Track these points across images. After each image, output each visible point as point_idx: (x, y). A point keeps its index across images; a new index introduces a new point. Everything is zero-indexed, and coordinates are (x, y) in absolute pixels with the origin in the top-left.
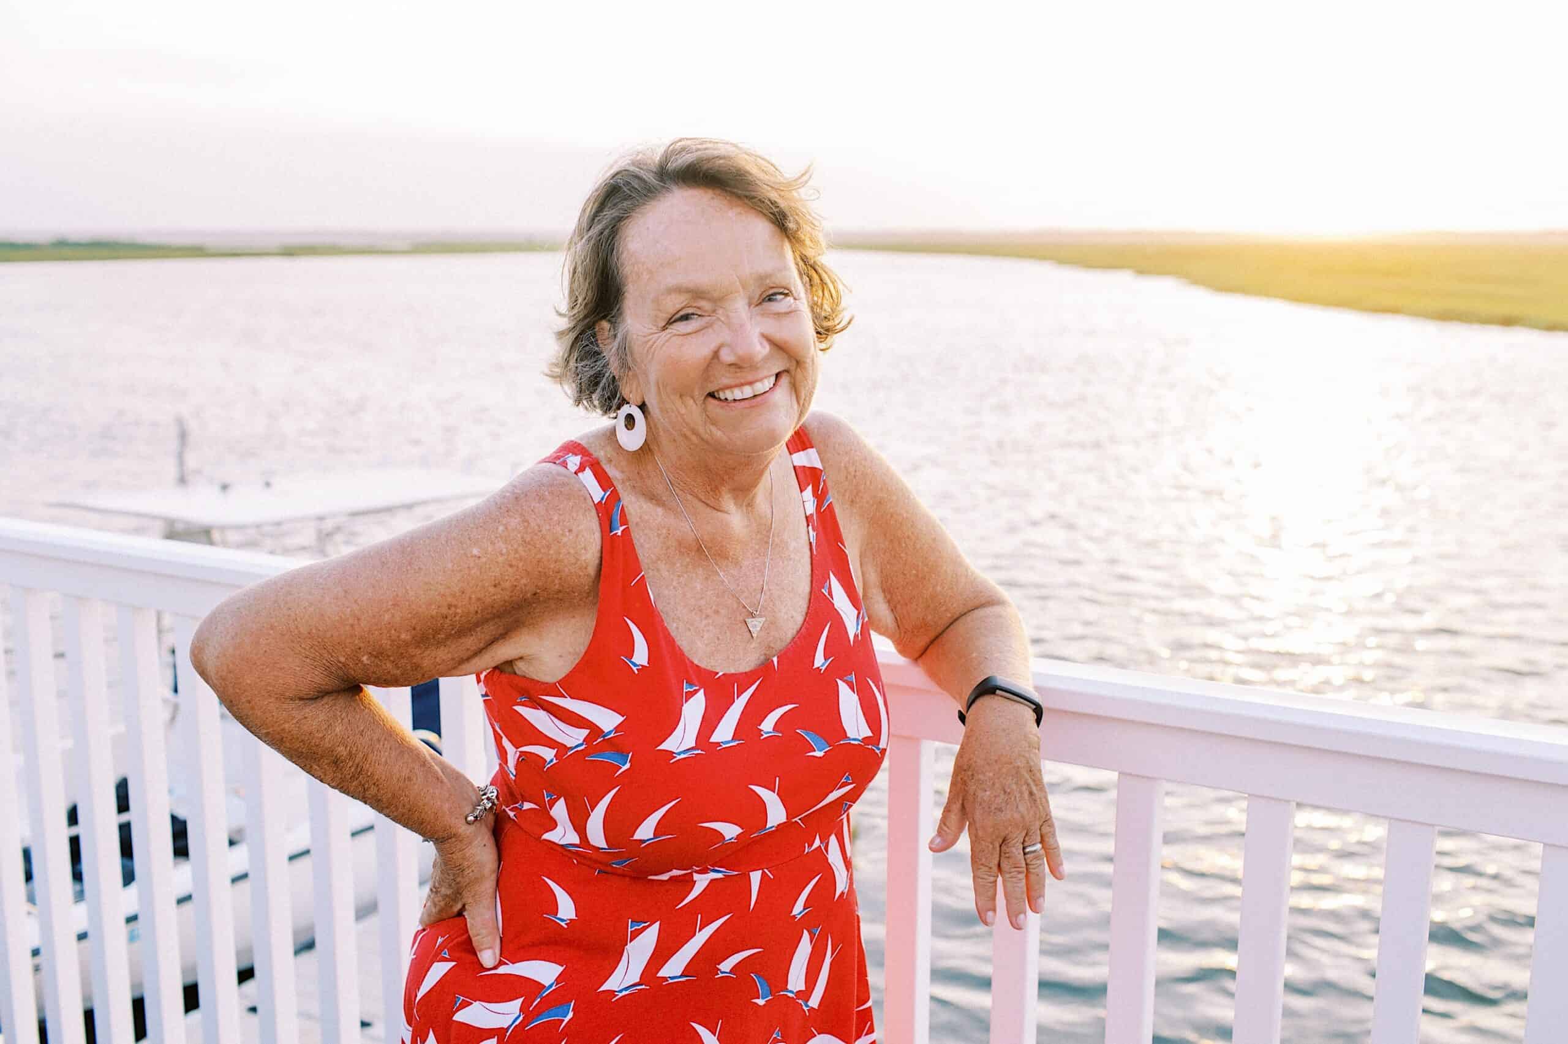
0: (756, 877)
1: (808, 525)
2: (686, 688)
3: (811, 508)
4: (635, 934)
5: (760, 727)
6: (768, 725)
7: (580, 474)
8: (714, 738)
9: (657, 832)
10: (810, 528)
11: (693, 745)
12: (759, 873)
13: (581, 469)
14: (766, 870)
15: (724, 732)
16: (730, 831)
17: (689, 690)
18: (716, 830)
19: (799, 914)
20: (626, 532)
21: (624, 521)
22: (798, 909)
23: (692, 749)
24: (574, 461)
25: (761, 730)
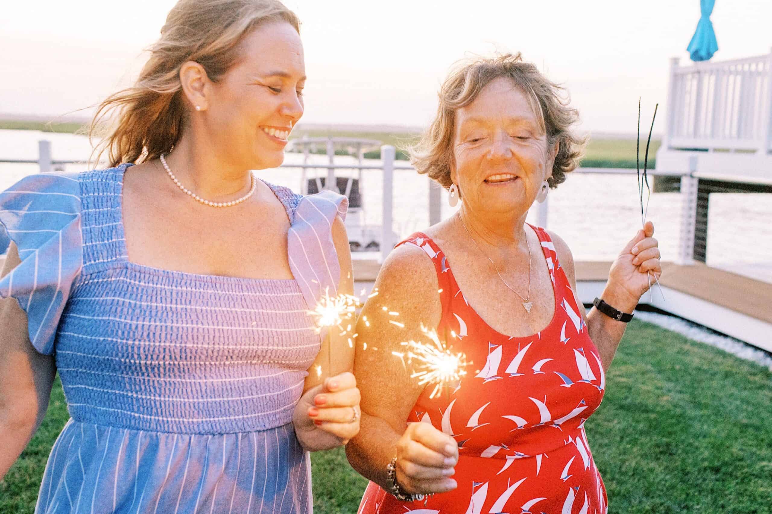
0: (539, 458)
1: (550, 274)
2: (490, 346)
3: (551, 266)
4: (476, 489)
5: (533, 368)
6: (537, 367)
7: (423, 247)
8: (508, 371)
9: (480, 422)
10: (551, 275)
11: (496, 374)
12: (541, 456)
13: (424, 244)
14: (545, 454)
15: (513, 369)
16: (521, 422)
17: (492, 346)
18: (512, 421)
19: (566, 478)
20: (449, 271)
21: (447, 265)
22: (564, 475)
23: (495, 376)
24: (420, 241)
25: (533, 370)
